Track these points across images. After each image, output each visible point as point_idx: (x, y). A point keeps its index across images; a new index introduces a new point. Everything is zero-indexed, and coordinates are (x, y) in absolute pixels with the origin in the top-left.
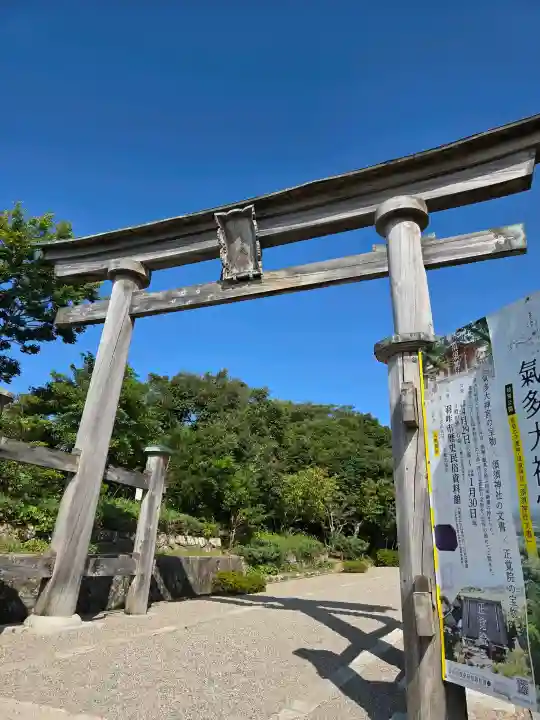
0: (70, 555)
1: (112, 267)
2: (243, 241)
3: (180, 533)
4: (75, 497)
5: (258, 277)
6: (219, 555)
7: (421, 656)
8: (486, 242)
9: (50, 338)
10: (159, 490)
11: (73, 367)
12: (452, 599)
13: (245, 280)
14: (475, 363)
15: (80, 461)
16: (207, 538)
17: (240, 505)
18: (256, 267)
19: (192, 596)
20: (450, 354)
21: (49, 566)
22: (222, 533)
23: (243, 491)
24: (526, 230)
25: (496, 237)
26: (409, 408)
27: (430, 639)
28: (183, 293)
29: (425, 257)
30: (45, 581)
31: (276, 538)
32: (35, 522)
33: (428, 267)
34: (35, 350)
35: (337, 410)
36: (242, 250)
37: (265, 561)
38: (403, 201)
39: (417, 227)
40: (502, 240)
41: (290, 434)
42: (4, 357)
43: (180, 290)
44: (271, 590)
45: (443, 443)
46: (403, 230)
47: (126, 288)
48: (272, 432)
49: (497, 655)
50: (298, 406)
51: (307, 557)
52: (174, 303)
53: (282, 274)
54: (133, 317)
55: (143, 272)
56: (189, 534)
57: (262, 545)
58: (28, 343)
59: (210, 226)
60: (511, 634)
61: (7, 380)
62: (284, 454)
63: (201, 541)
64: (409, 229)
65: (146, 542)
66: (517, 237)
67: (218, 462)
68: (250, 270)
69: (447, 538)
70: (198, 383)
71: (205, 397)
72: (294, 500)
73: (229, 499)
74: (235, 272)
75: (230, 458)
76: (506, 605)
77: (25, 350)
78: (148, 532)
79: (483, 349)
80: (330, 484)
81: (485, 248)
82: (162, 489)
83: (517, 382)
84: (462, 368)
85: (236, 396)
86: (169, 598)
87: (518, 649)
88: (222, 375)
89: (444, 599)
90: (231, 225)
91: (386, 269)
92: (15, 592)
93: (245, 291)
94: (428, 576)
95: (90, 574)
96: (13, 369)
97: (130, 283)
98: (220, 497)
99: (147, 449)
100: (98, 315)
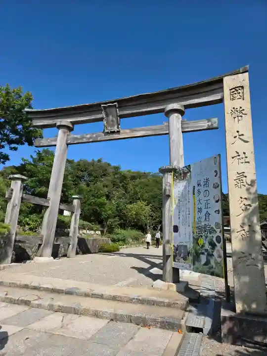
0: (48, 236)
1: (58, 124)
2: (113, 116)
3: (84, 229)
4: (49, 215)
5: (118, 132)
6: (100, 238)
7: (167, 261)
8: (204, 124)
9: (22, 144)
10: (78, 213)
11: (32, 157)
12: (176, 246)
13: (113, 132)
14: (187, 178)
15: (50, 202)
16: (95, 231)
17: (108, 218)
18: (118, 128)
19: (91, 253)
20: (181, 174)
21: (42, 240)
22: (101, 229)
23: (110, 212)
24: (218, 120)
25: (208, 122)
26: (168, 191)
27: (170, 256)
28: (88, 136)
29: (182, 128)
30: (40, 245)
31: (123, 231)
32: (28, 224)
33: (183, 132)
34: (16, 149)
35: (152, 175)
36: (112, 121)
37: (119, 240)
38: (175, 106)
39: (180, 116)
40: (210, 124)
41: (130, 186)
42: (2, 153)
43: (87, 135)
44: (121, 251)
45: (177, 201)
46: (174, 117)
47: (64, 133)
48: (123, 186)
49: (185, 259)
50: (133, 173)
51: (136, 239)
52: (85, 140)
53: (128, 131)
54: (68, 144)
55: (71, 126)
56: (88, 229)
57: (118, 234)
58: (13, 146)
59: (99, 108)
60: (189, 253)
61: (3, 163)
62: (128, 196)
63: (92, 232)
64: (176, 117)
65: (74, 232)
66: (215, 123)
67: (99, 200)
68: (115, 129)
69: (176, 229)
70: (89, 164)
71: (92, 171)
72: (132, 215)
73: (104, 215)
74: (110, 129)
75: (104, 198)
76: (188, 246)
77: (11, 149)
78: (75, 228)
79: (189, 174)
80: (148, 208)
81: (203, 126)
82: (79, 212)
83: (196, 186)
84: (183, 179)
85: (106, 170)
86: (81, 253)
87: (190, 257)
88: (99, 161)
89: (174, 246)
90: (108, 110)
91: (168, 132)
92: (25, 250)
93: (113, 137)
94: (170, 239)
95: (55, 243)
96: (6, 158)
97: (65, 130)
98: (100, 214)
99: (73, 197)
100: (53, 143)
